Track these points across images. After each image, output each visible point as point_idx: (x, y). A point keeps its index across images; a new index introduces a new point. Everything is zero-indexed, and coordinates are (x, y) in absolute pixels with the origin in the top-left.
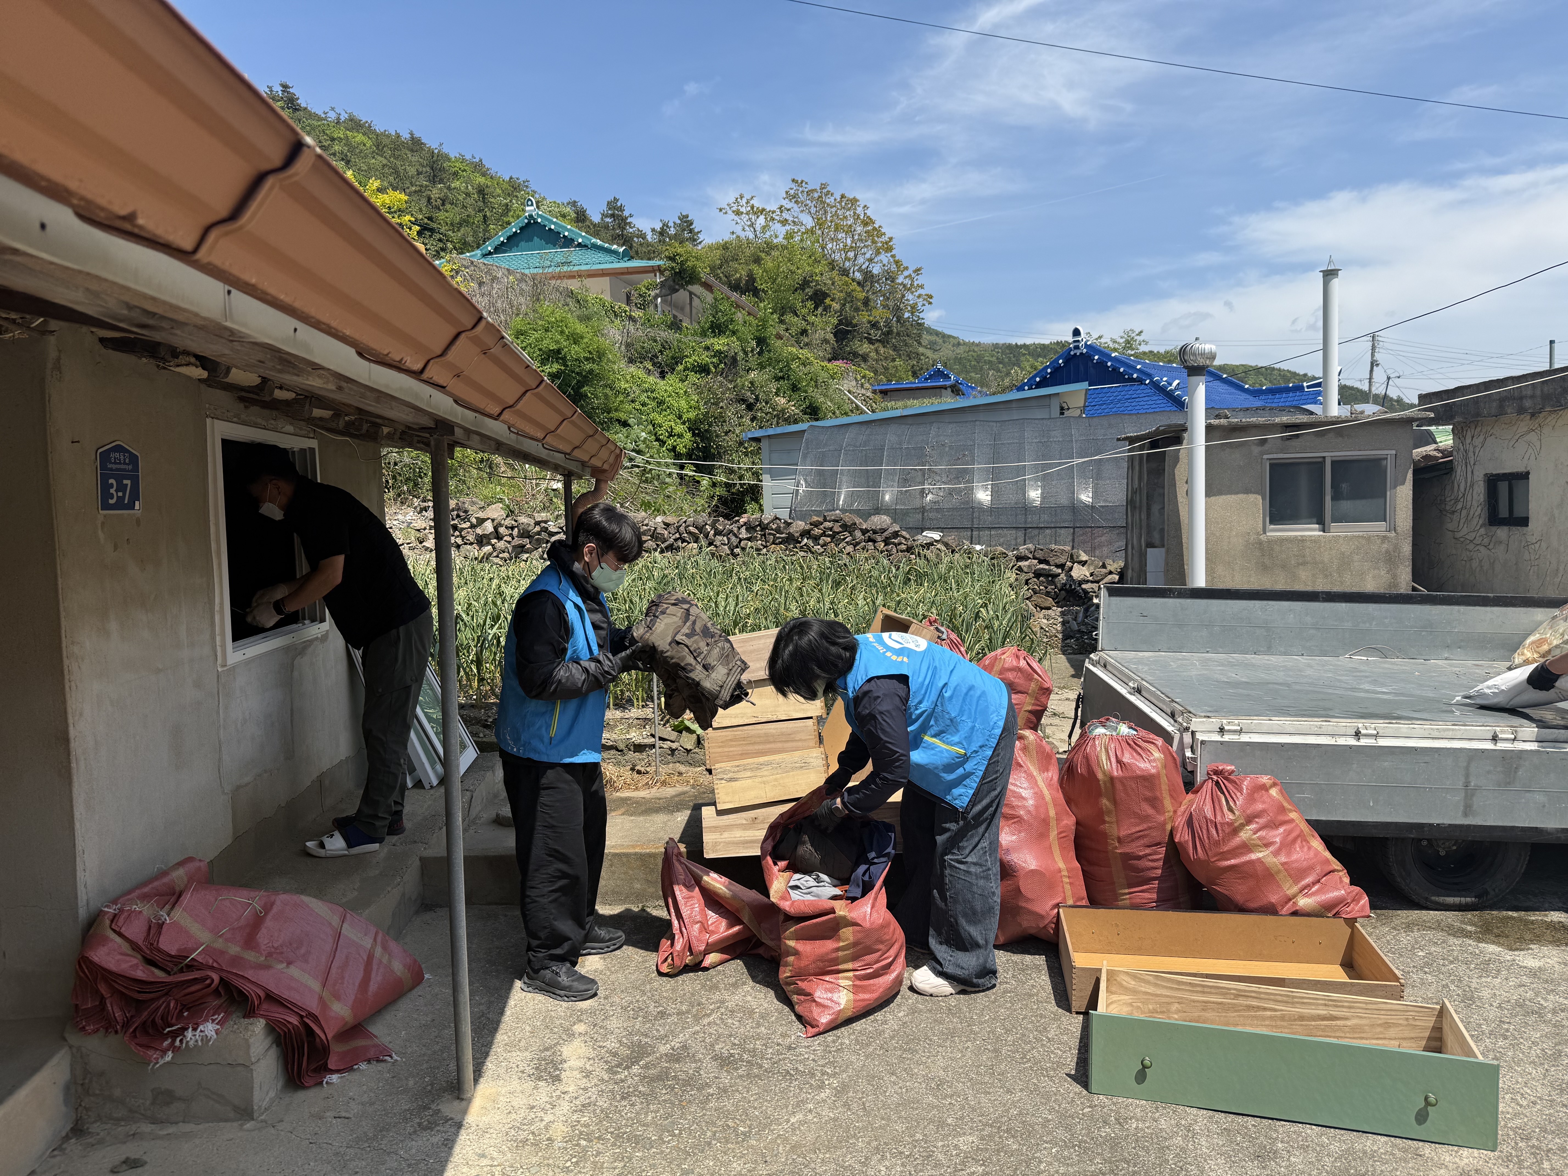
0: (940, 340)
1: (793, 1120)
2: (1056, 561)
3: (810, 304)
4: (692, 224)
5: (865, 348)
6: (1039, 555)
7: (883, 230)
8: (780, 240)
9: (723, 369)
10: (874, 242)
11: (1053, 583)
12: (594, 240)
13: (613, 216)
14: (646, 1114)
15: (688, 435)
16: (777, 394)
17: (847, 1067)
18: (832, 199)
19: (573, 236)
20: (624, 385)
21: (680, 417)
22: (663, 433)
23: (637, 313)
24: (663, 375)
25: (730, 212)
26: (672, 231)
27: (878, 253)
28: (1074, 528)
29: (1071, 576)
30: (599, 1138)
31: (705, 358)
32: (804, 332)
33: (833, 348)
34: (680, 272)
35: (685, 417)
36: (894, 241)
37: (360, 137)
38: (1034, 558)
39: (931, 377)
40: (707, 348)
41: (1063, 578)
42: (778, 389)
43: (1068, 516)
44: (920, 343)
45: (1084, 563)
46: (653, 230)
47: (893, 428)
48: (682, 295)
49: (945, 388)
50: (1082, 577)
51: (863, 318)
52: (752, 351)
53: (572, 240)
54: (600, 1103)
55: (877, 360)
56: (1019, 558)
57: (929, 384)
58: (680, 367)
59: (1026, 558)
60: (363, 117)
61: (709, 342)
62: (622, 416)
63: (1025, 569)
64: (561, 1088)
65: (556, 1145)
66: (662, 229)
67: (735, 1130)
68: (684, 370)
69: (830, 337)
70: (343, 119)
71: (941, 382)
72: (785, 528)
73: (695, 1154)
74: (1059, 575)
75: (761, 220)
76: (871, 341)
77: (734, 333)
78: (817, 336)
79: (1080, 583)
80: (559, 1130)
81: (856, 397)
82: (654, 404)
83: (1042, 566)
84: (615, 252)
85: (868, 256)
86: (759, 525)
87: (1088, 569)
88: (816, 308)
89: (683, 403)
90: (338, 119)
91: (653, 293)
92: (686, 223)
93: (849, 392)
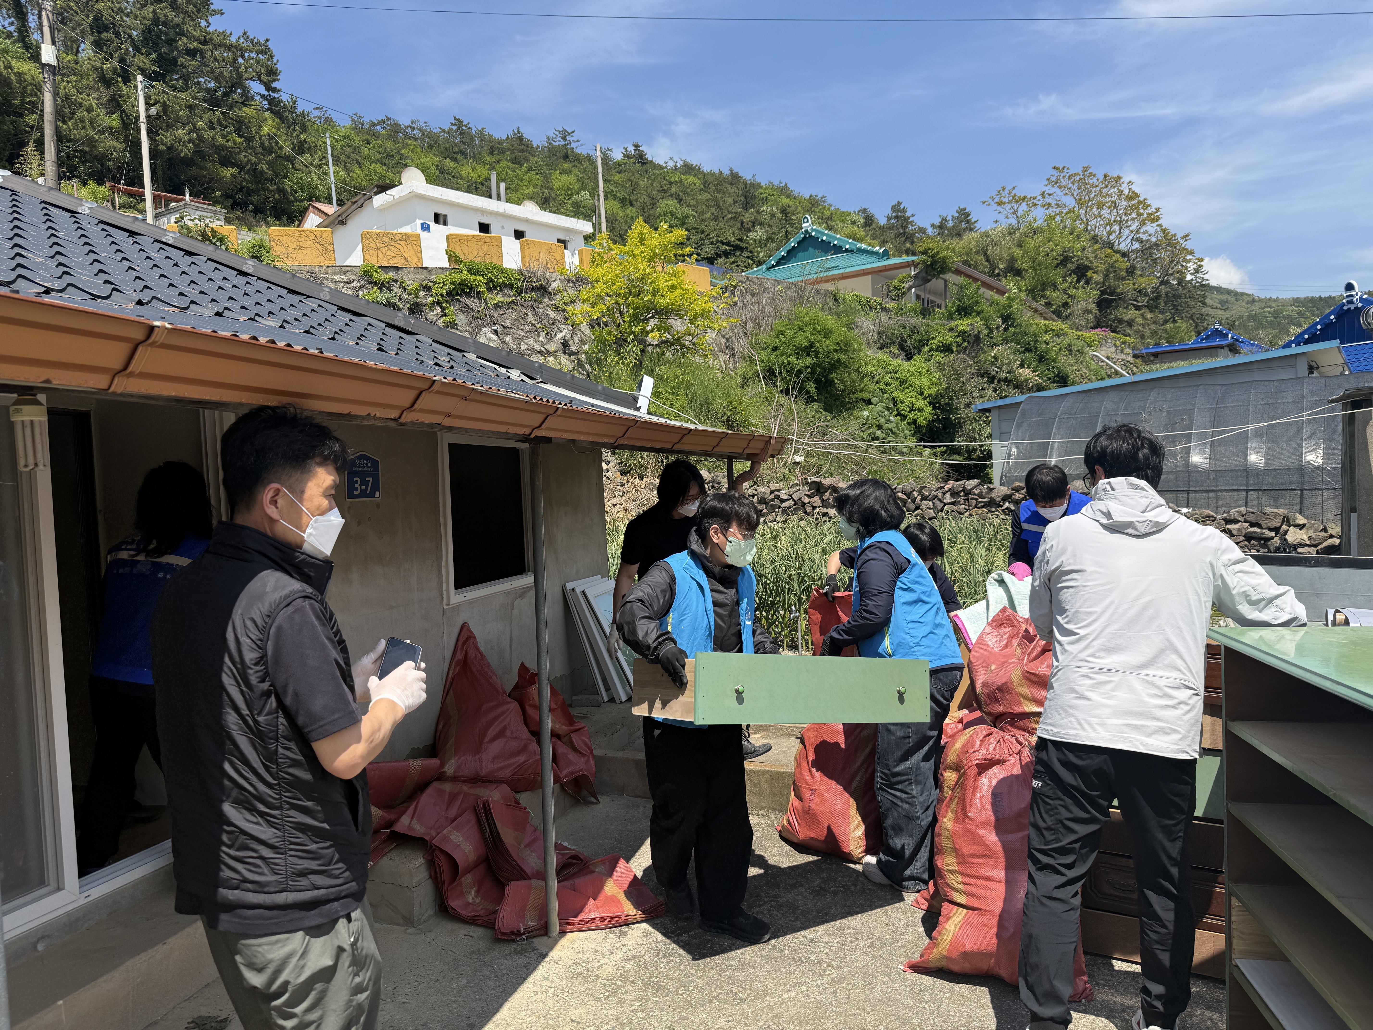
0: (1231, 299)
1: (785, 996)
2: (1269, 524)
3: (1072, 278)
4: (969, 215)
5: (1131, 314)
6: (1251, 518)
7: (1148, 202)
8: (1040, 223)
9: (966, 347)
10: (1139, 214)
11: (1265, 546)
12: (859, 245)
13: (896, 217)
14: (675, 971)
15: (929, 409)
16: (1022, 366)
17: (852, 963)
18: (1095, 180)
19: (842, 244)
20: (870, 369)
21: (921, 394)
22: (904, 408)
23: (891, 305)
24: (909, 357)
25: (992, 203)
26: (950, 224)
27: (1143, 223)
28: (1302, 490)
29: (1285, 540)
30: (632, 982)
31: (949, 338)
32: (1066, 305)
33: (1096, 317)
34: (932, 264)
35: (926, 393)
36: (1161, 211)
37: (691, 179)
38: (1245, 521)
39: (1208, 337)
40: (951, 330)
41: (1277, 541)
42: (1023, 361)
43: (1296, 478)
44: (1204, 304)
45: (1302, 527)
46: (933, 226)
47: (1113, 395)
48: (936, 283)
49: (1222, 347)
50: (1298, 540)
51: (1127, 287)
52: (998, 328)
53: (841, 247)
54: (646, 957)
55: (1143, 325)
56: (1228, 521)
57: (1204, 344)
58: (926, 349)
59: (1236, 521)
60: (694, 161)
61: (953, 324)
62: (866, 396)
63: (1235, 532)
64: (623, 941)
65: (600, 981)
66: (941, 223)
67: (736, 994)
68: (930, 351)
69: (1093, 307)
70: (679, 165)
71: (1218, 342)
72: (987, 493)
73: (696, 1006)
74: (1272, 538)
75: (1024, 206)
76: (1138, 308)
77: (979, 313)
78: (1077, 308)
79: (1295, 547)
80: (608, 970)
81: (1115, 363)
82: (897, 383)
83: (1253, 529)
84: (876, 253)
85: (1134, 227)
86: (963, 490)
87: (1307, 533)
88: (1078, 281)
89: (925, 381)
90: (676, 166)
91: (906, 285)
92: (964, 216)
93: (1108, 358)
